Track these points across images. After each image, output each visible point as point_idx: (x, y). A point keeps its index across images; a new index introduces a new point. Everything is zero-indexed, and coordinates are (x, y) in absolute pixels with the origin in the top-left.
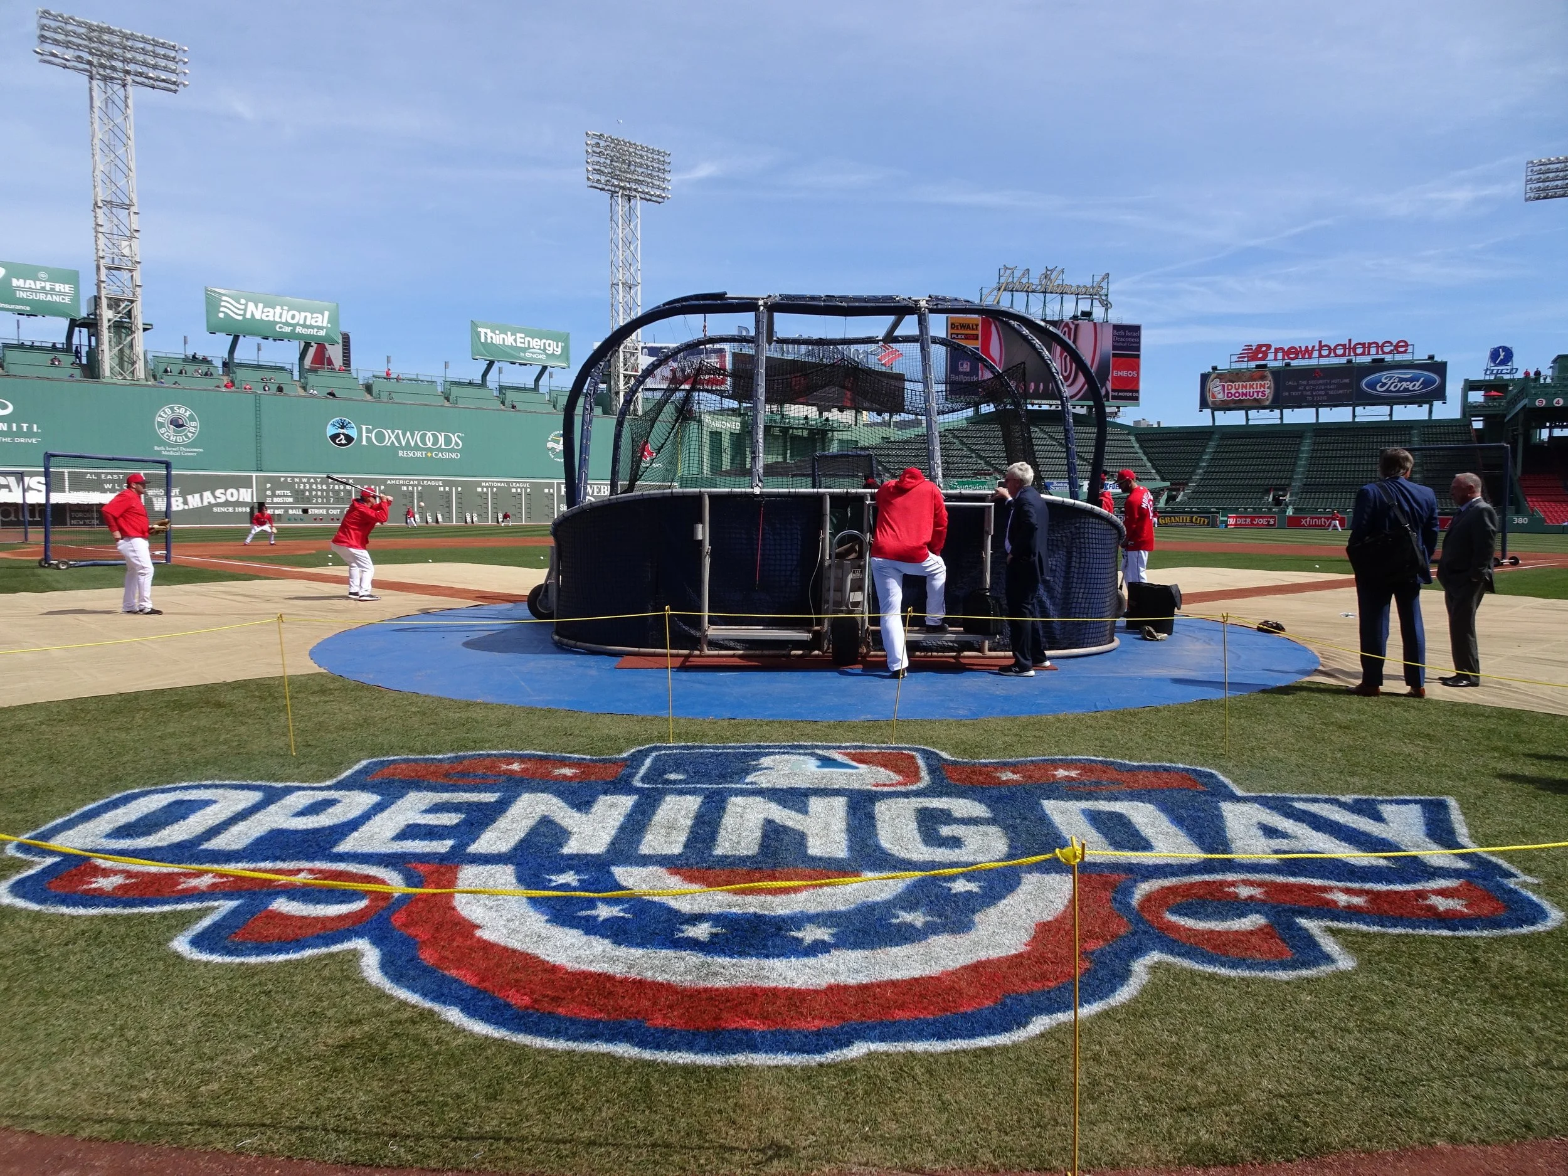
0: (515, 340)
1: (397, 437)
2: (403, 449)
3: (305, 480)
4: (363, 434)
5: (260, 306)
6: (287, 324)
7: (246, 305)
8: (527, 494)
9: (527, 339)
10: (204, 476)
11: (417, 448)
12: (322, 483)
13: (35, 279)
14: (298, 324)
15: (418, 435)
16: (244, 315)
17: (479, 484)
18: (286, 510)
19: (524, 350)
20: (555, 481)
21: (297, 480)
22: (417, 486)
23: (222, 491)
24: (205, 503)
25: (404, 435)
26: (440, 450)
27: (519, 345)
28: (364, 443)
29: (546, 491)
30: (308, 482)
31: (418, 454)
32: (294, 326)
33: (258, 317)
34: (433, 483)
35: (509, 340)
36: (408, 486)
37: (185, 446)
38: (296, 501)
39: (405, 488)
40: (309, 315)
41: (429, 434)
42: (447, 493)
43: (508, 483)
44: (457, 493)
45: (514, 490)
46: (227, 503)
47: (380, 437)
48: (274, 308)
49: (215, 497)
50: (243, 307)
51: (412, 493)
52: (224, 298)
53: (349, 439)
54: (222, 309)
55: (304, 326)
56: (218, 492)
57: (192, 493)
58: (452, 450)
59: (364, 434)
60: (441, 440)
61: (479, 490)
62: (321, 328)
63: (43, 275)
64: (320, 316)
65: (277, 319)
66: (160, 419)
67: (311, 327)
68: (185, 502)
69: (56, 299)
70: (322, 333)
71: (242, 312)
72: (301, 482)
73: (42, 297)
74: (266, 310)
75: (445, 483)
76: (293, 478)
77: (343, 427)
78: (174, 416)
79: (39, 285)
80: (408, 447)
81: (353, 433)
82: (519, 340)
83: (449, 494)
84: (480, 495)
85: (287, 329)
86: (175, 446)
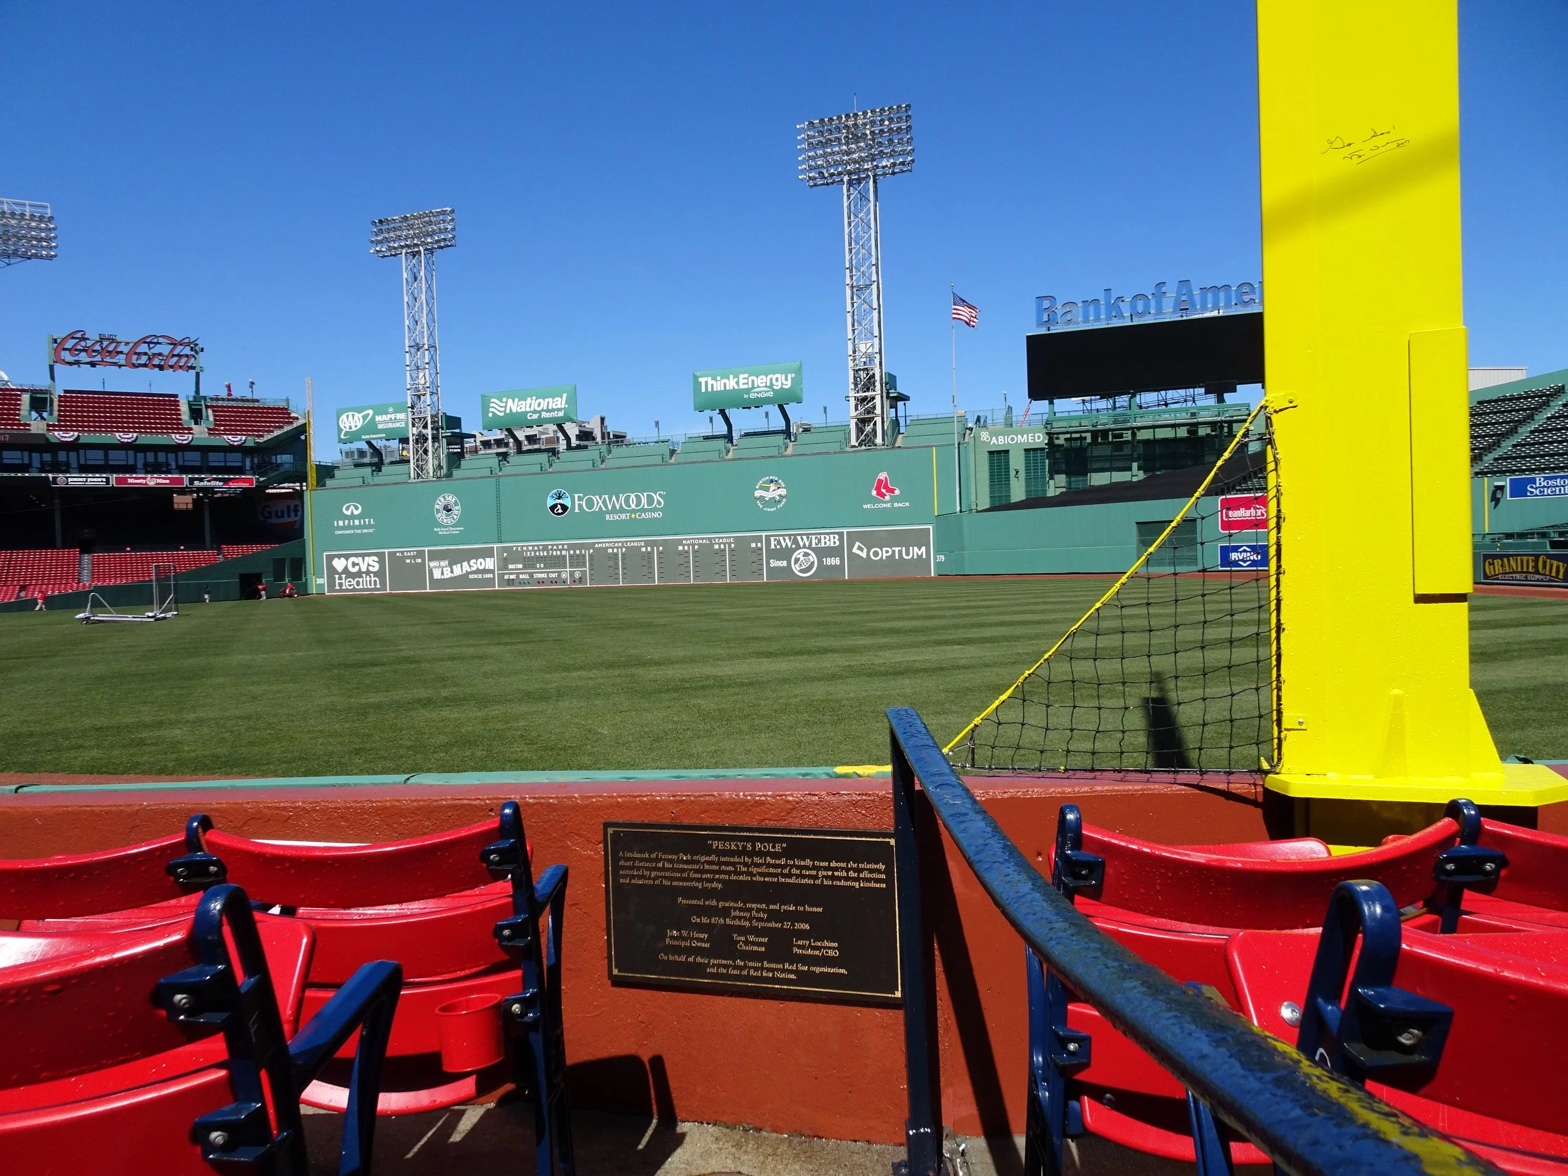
0: (738, 383)
1: (604, 502)
2: (609, 512)
3: (530, 548)
4: (575, 502)
5: (516, 400)
6: (535, 412)
7: (506, 402)
8: (731, 550)
9: (751, 378)
10: (463, 549)
11: (622, 510)
12: (543, 550)
13: (387, 413)
14: (543, 410)
15: (622, 498)
16: (505, 411)
17: (680, 542)
18: (518, 575)
19: (748, 391)
20: (764, 534)
21: (525, 548)
22: (621, 548)
23: (474, 561)
24: (464, 572)
25: (610, 499)
26: (644, 510)
27: (742, 387)
28: (577, 510)
29: (753, 545)
30: (533, 550)
31: (623, 516)
32: (540, 412)
33: (514, 411)
34: (636, 544)
35: (731, 384)
36: (613, 548)
37: (452, 526)
38: (525, 567)
39: (610, 551)
40: (550, 400)
41: (633, 496)
42: (649, 553)
43: (710, 539)
44: (659, 553)
45: (716, 547)
46: (478, 571)
47: (590, 504)
48: (525, 400)
49: (470, 566)
50: (504, 405)
51: (616, 555)
52: (493, 400)
53: (565, 508)
54: (491, 410)
55: (548, 411)
56: (472, 562)
57: (456, 564)
58: (655, 510)
59: (577, 502)
60: (644, 500)
61: (680, 548)
62: (559, 410)
63: (391, 410)
64: (559, 399)
65: (528, 410)
66: (437, 507)
67: (553, 410)
68: (452, 572)
69: (398, 425)
70: (561, 414)
71: (503, 409)
72: (528, 550)
73: (390, 425)
74: (521, 402)
75: (647, 543)
76: (522, 546)
77: (559, 498)
78: (445, 503)
79: (389, 416)
80: (614, 510)
81: (567, 502)
82: (741, 381)
83: (650, 554)
84: (680, 554)
85: (535, 416)
86: (446, 527)
